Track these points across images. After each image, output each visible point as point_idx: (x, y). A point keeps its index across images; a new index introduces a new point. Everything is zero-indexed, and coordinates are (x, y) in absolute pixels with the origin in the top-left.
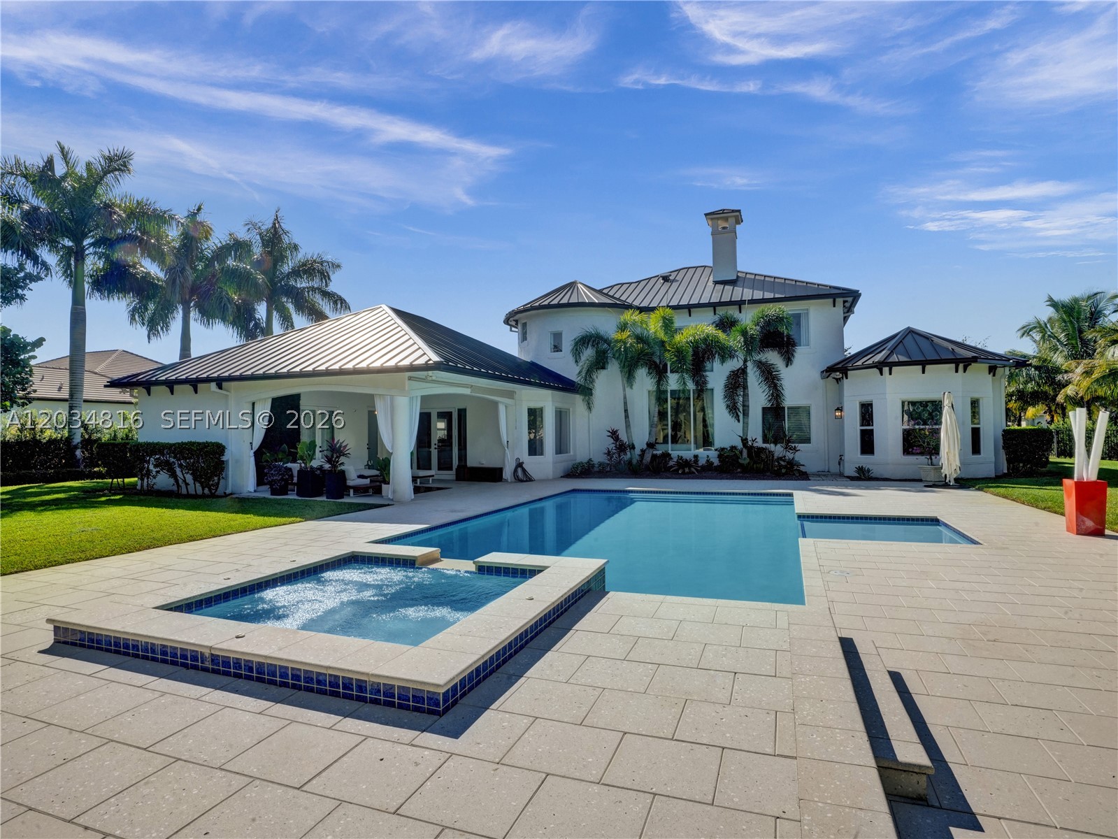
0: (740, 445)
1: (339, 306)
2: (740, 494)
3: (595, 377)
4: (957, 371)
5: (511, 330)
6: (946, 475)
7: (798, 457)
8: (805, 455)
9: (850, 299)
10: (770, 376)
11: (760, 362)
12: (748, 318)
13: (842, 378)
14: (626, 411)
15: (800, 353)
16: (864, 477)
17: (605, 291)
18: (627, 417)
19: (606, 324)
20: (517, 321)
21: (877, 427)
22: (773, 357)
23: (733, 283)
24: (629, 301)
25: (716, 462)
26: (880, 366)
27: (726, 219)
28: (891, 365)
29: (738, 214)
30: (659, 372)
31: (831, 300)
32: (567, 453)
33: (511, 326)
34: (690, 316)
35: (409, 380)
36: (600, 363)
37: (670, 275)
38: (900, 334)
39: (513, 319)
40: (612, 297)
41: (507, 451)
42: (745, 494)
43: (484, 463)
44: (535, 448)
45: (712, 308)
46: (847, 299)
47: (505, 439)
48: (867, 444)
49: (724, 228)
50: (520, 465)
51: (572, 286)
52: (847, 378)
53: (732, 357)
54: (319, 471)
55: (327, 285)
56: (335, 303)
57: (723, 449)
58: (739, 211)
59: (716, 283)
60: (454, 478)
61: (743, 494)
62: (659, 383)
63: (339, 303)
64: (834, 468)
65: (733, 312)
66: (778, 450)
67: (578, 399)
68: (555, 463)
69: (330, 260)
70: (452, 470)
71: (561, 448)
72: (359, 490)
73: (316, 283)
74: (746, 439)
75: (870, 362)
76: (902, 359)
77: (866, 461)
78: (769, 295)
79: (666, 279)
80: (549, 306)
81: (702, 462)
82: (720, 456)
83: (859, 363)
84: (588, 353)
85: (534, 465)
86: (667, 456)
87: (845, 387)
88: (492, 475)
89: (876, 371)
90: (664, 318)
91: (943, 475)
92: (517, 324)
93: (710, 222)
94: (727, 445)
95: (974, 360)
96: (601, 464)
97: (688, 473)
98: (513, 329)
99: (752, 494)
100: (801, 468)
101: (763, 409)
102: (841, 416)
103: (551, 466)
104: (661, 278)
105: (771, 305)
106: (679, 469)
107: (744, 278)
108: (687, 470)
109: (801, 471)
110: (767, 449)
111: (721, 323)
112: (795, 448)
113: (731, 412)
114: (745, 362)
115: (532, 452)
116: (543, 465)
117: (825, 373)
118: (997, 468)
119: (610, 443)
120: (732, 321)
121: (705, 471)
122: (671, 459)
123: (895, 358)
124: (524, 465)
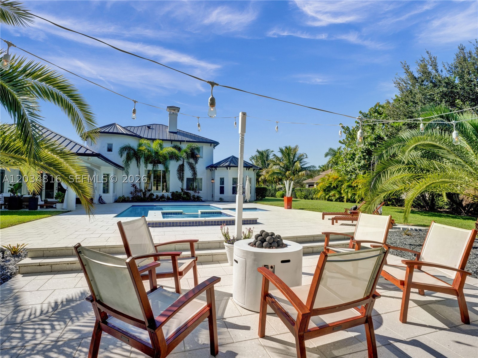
0: (180, 191)
4: (247, 170)
6: (246, 200)
7: (200, 195)
8: (202, 194)
9: (215, 145)
10: (193, 168)
11: (189, 163)
12: (185, 147)
15: (200, 161)
16: (221, 201)
17: (126, 128)
19: (133, 143)
21: (225, 186)
22: (192, 161)
23: (175, 133)
25: (171, 197)
26: (227, 167)
27: (175, 110)
28: (230, 166)
30: (154, 163)
31: (210, 144)
34: (165, 144)
38: (231, 157)
40: (131, 131)
41: (96, 191)
44: (106, 191)
45: (171, 142)
46: (215, 144)
47: (95, 186)
48: (222, 191)
49: (173, 113)
50: (100, 197)
51: (114, 124)
52: (216, 170)
53: (180, 159)
57: (173, 192)
58: (180, 108)
59: (170, 132)
62: (153, 167)
64: (210, 199)
65: (178, 144)
66: (192, 193)
68: (113, 196)
71: (114, 192)
72: (42, 206)
74: (183, 189)
75: (225, 165)
76: (234, 165)
77: (222, 196)
78: (192, 140)
79: (149, 127)
80: (104, 132)
81: (166, 197)
82: (172, 195)
83: (221, 165)
84: (126, 154)
85: (105, 197)
86: (152, 194)
87: (215, 173)
90: (159, 143)
93: (168, 110)
94: (175, 191)
95: (252, 167)
96: (128, 197)
97: (163, 201)
100: (201, 198)
101: (187, 178)
102: (213, 182)
103: (112, 198)
104: (147, 127)
105: (192, 143)
106: (160, 199)
107: (179, 132)
108: (163, 199)
109: (201, 200)
110: (188, 192)
111: (175, 147)
112: (199, 192)
113: (179, 179)
114: (183, 162)
115: (104, 192)
116: (108, 198)
117: (207, 168)
118: (254, 198)
119: (133, 189)
120: (179, 147)
121: (168, 200)
122: (154, 196)
123: (232, 165)
124: (102, 197)
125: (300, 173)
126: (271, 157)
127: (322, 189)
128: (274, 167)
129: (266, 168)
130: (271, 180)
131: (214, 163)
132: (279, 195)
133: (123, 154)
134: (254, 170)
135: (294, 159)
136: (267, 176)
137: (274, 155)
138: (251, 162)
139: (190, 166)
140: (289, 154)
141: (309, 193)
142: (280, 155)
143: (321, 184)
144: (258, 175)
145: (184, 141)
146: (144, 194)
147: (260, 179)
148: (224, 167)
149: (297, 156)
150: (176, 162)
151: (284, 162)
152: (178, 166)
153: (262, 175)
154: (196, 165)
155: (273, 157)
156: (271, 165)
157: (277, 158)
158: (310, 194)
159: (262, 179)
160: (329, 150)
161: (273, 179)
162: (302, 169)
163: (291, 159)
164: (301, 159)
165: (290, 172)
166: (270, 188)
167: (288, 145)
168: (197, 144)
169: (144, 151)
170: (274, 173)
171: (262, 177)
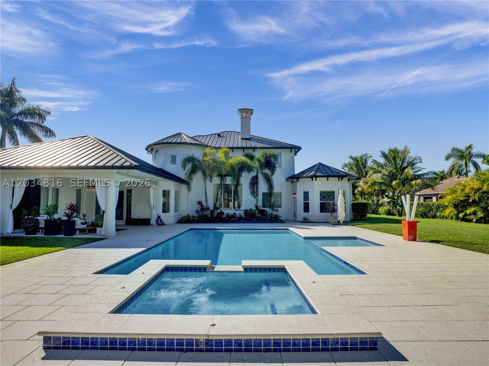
0: (254, 208)
1: (49, 134)
2: (266, 229)
3: (193, 176)
4: (339, 180)
5: (148, 153)
6: (340, 220)
7: (278, 213)
8: (281, 212)
9: (297, 150)
10: (269, 181)
11: (264, 173)
12: (258, 154)
13: (296, 181)
14: (206, 193)
15: (278, 171)
16: (306, 221)
17: (194, 138)
18: (206, 195)
19: (197, 153)
20: (152, 149)
21: (310, 202)
22: (267, 171)
23: (249, 139)
24: (206, 143)
25: (243, 216)
26: (312, 177)
27: (247, 113)
28: (316, 177)
29: (252, 111)
30: (222, 176)
31: (290, 150)
32: (177, 212)
33: (148, 151)
34: (233, 152)
35: (117, 173)
36: (193, 171)
37: (221, 134)
38: (318, 164)
39: (150, 148)
40: (197, 141)
41: (153, 211)
42: (269, 229)
43: (141, 216)
44: (166, 208)
45: (242, 150)
46: (296, 149)
47: (152, 204)
48: (306, 208)
49: (246, 116)
50: (159, 217)
51: (179, 134)
52: (298, 181)
53: (252, 170)
54: (59, 221)
55: (43, 122)
56: (47, 132)
57: (246, 210)
58: (252, 110)
59: (242, 139)
60: (125, 224)
61: (268, 229)
62: (221, 181)
63: (49, 132)
64: (292, 218)
65: (251, 152)
66: (268, 210)
67: (184, 187)
68: (174, 216)
69: (44, 109)
70: (123, 220)
71: (176, 210)
72: (82, 231)
73: (36, 120)
74: (257, 206)
75: (309, 175)
76: (321, 174)
77: (306, 215)
78: (267, 146)
79: (219, 135)
80: (167, 143)
81: (238, 215)
82: (245, 213)
83: (305, 175)
84: (189, 166)
85: (165, 217)
86: (222, 213)
87: (298, 185)
88: (145, 222)
89: (310, 179)
90: (225, 152)
91: (339, 220)
92: (152, 150)
93: (240, 113)
94: (248, 209)
95: (345, 176)
96: (193, 217)
97: (233, 221)
98: (149, 152)
99: (272, 229)
100: (280, 218)
101: (263, 193)
102: (295, 197)
103: (173, 218)
104: (217, 135)
105: (267, 150)
106: (229, 219)
107: (253, 138)
108: (233, 219)
109: (280, 220)
110: (264, 210)
111: (247, 156)
112: (277, 210)
113: (252, 194)
114: (257, 173)
115: (164, 211)
116: (169, 218)
117: (288, 179)
118: (350, 217)
119: (198, 207)
120: (252, 156)
121: (240, 220)
122: (224, 214)
123: (318, 174)
124: (161, 218)
125: (413, 182)
126: (370, 163)
127: (451, 205)
128: (375, 176)
129: (365, 177)
130: (372, 192)
131: (296, 173)
132: (383, 212)
133: (186, 166)
134: (349, 180)
135: (402, 163)
136: (365, 187)
137: (374, 161)
138: (343, 170)
139: (265, 178)
140: (394, 158)
141: (428, 209)
142: (382, 161)
143: (449, 197)
144: (354, 187)
145: (257, 148)
146: (212, 212)
147: (356, 191)
148: (309, 177)
149: (407, 160)
150: (248, 174)
151: (389, 169)
152: (251, 178)
153: (359, 186)
154: (273, 176)
155: (373, 163)
156: (370, 173)
157: (379, 165)
158: (430, 211)
159: (358, 191)
160: (452, 150)
161: (373, 191)
162: (416, 177)
163: (399, 164)
164: (414, 164)
165: (397, 181)
166: (370, 202)
167: (393, 147)
168: (273, 150)
169: (209, 162)
170: (374, 183)
171: (359, 189)
